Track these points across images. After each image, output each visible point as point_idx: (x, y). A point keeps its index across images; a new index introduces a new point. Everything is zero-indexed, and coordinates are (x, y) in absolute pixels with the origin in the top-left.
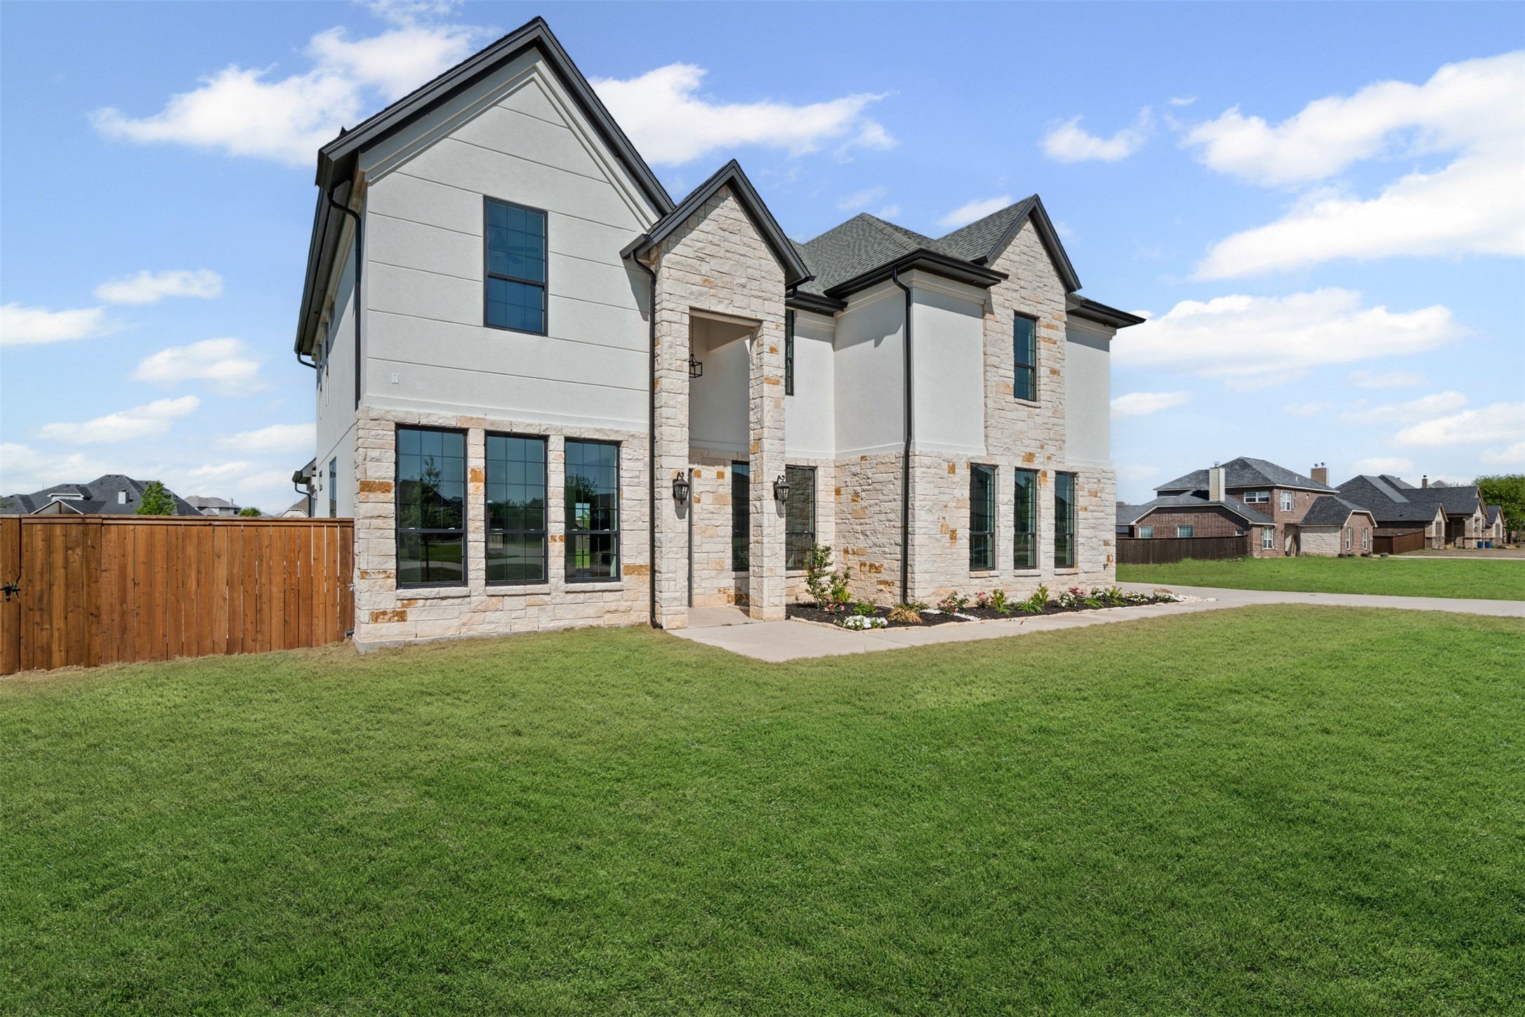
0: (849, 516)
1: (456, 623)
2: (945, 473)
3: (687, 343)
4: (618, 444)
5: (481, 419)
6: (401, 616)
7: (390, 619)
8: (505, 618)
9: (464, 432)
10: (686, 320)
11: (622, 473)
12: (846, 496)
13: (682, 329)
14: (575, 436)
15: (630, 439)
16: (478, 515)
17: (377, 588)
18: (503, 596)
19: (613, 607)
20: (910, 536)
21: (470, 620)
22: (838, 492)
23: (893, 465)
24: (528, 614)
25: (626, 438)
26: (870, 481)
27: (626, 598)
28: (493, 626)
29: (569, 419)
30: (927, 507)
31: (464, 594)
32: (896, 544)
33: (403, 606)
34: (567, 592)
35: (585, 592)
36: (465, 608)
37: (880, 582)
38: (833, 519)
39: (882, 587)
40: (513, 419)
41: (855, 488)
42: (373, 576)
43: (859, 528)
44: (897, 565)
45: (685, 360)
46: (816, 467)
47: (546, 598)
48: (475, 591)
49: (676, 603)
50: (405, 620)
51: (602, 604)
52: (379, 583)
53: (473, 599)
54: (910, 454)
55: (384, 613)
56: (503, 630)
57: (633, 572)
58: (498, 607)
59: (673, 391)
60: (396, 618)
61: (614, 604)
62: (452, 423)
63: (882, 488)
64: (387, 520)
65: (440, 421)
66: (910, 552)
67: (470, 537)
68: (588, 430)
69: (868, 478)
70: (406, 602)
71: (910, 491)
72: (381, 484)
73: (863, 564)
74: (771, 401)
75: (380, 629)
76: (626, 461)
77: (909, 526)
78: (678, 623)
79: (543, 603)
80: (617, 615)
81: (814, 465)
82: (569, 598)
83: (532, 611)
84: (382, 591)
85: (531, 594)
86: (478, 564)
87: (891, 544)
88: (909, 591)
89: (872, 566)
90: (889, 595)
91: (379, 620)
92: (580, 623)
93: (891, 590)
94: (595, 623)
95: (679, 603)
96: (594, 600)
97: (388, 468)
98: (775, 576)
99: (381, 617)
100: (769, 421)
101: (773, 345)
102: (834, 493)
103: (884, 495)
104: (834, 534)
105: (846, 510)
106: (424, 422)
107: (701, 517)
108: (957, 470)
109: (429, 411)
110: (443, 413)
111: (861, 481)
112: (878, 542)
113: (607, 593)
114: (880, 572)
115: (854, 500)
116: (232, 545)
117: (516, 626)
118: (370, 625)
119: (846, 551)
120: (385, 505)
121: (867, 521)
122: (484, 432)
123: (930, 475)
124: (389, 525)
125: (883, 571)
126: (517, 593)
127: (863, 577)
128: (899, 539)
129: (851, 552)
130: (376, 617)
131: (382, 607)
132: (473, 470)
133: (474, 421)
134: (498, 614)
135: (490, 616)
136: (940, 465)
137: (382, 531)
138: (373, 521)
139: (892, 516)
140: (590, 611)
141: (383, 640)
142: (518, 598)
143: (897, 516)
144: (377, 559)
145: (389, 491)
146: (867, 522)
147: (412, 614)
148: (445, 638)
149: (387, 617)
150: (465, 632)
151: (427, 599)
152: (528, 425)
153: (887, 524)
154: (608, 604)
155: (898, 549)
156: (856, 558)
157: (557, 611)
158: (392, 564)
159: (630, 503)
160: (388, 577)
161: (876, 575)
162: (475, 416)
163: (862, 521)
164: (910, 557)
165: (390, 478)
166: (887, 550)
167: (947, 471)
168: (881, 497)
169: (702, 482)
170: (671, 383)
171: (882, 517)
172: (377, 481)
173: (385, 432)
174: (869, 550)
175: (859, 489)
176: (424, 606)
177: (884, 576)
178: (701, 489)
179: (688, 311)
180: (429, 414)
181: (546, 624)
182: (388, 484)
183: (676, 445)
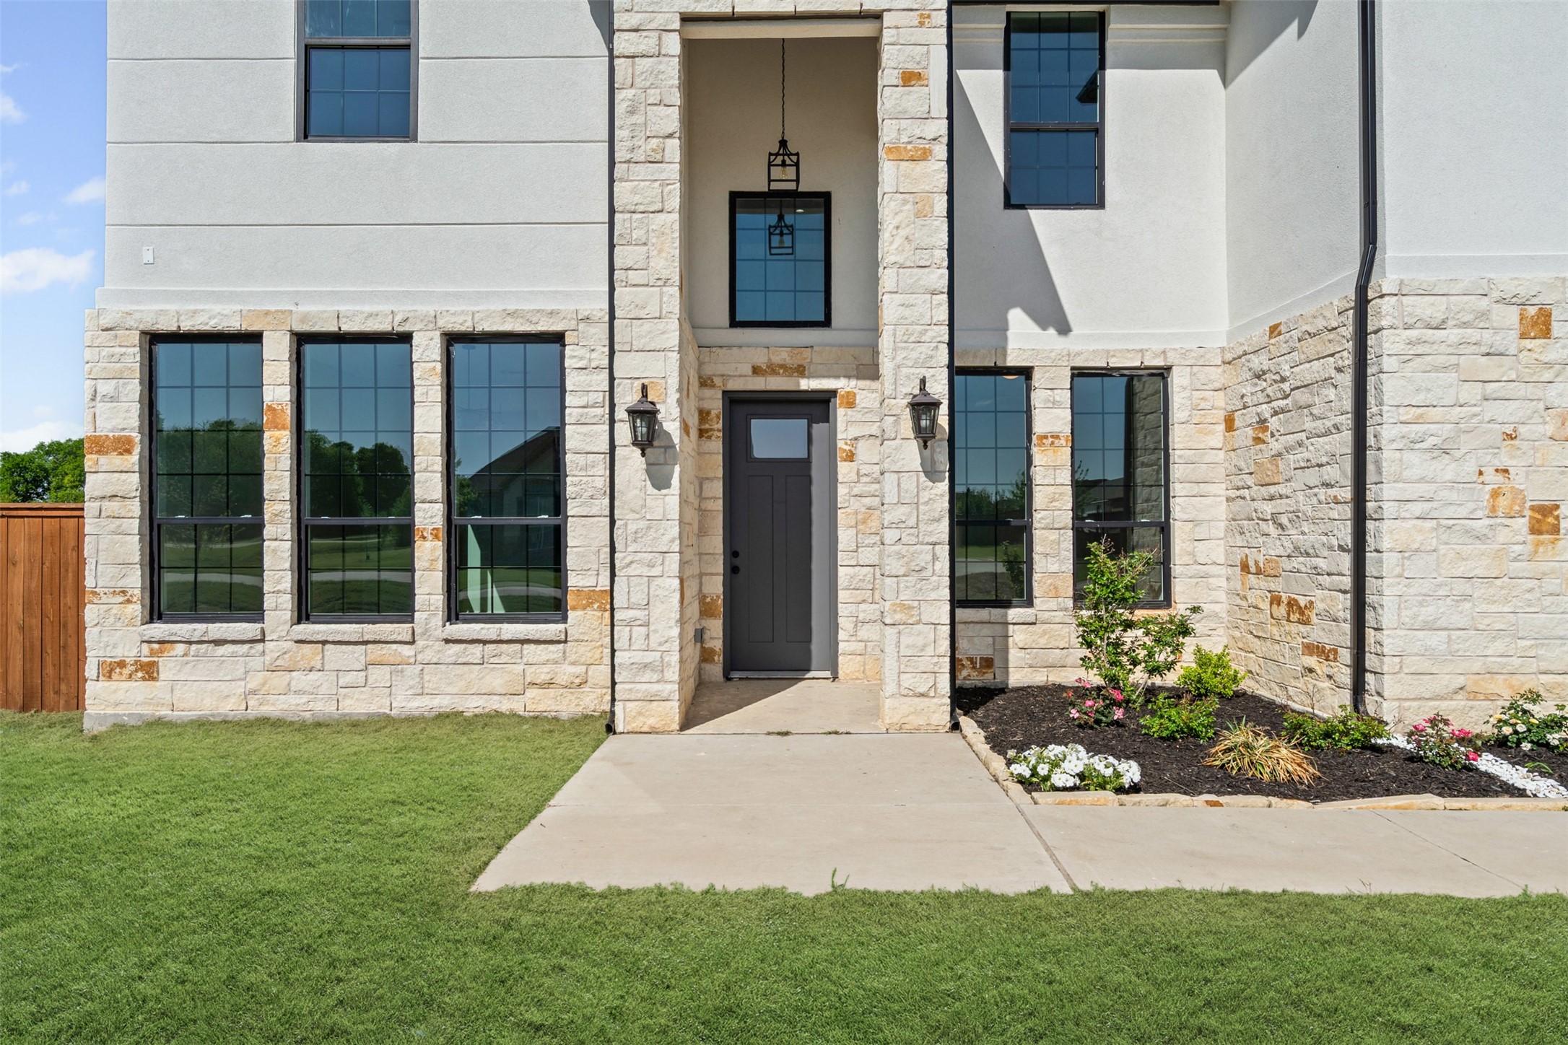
0: (1250, 481)
1: (239, 688)
2: (1510, 340)
3: (676, 98)
4: (558, 338)
5: (283, 312)
6: (149, 671)
7: (130, 676)
8: (325, 686)
9: (255, 338)
10: (673, 44)
11: (569, 400)
12: (1245, 435)
13: (662, 67)
14: (463, 329)
15: (582, 326)
16: (278, 491)
17: (111, 620)
18: (324, 643)
19: (542, 675)
20: (1370, 525)
21: (264, 684)
22: (1230, 424)
23: (1332, 336)
24: (370, 682)
25: (573, 324)
26: (1286, 386)
27: (573, 658)
28: (305, 699)
29: (457, 296)
30: (1431, 441)
31: (250, 636)
32: (1341, 548)
33: (152, 653)
34: (447, 641)
35: (485, 642)
36: (256, 663)
37: (1311, 649)
38: (1220, 489)
39: (1311, 661)
40: (342, 308)
41: (1259, 409)
42: (104, 599)
43: (1268, 508)
44: (1343, 605)
45: (670, 136)
46: (1169, 369)
47: (407, 651)
48: (273, 632)
49: (648, 676)
50: (154, 679)
51: (519, 669)
52: (114, 611)
53: (269, 645)
54: (1371, 294)
55: (122, 664)
56: (324, 708)
57: (589, 605)
58: (313, 663)
59: (641, 208)
60: (140, 674)
61: (545, 669)
62: (234, 324)
63: (1310, 401)
64: (128, 502)
65: (212, 323)
66: (1370, 569)
67: (268, 531)
68: (490, 315)
69: (1283, 380)
70: (156, 646)
71: (1371, 400)
72: (118, 440)
73: (1276, 600)
74: (905, 202)
75: (115, 691)
76: (575, 373)
77: (1369, 495)
78: (652, 722)
79: (398, 660)
80: (551, 692)
81: (1159, 362)
82: (451, 652)
83: (379, 675)
84: (119, 624)
85: (374, 642)
86: (278, 582)
87: (1331, 548)
88: (1369, 678)
89: (1292, 604)
90: (1326, 684)
91: (115, 676)
92: (472, 705)
93: (1331, 672)
94: (505, 705)
95: (655, 677)
96: (504, 659)
97: (127, 411)
98: (918, 623)
99: (118, 670)
100: (900, 250)
101: (911, 66)
102: (1222, 427)
103: (1316, 418)
104: (1222, 525)
105: (1243, 465)
106: (187, 325)
107: (856, 491)
108: (1556, 328)
109: (192, 307)
110: (217, 308)
111: (1269, 391)
112: (1306, 542)
113: (532, 646)
114: (1306, 622)
115: (1258, 440)
116: (30, 547)
117: (348, 702)
118: (100, 684)
119: (1245, 567)
120: (124, 476)
121: (1282, 489)
122: (288, 335)
123: (1443, 348)
124: (130, 510)
125: (1314, 619)
126: (346, 638)
127: (1275, 630)
128: (1345, 534)
129: (1253, 570)
130: (110, 670)
131: (119, 653)
132: (269, 407)
133: (270, 318)
134: (314, 676)
135: (300, 680)
136: (1483, 315)
137: (118, 522)
138: (106, 504)
139: (1331, 473)
140: (496, 681)
141: (120, 711)
142: (351, 647)
143: (1343, 473)
144: (112, 570)
145: (129, 452)
146: (1283, 492)
147: (168, 667)
148: (219, 715)
149: (126, 672)
150: (258, 708)
151: (190, 643)
152: (370, 315)
153: (1322, 493)
154: (533, 668)
155: (1346, 561)
156: (1262, 582)
157: (426, 678)
158: (134, 578)
159: (581, 459)
160: (129, 601)
161: (1302, 628)
162: (273, 308)
163: (1272, 489)
164: (1371, 584)
165: (132, 429)
166: (1321, 563)
167: (1514, 334)
168: (1309, 425)
169: (859, 417)
170: (634, 191)
171: (1312, 477)
172: (111, 435)
173: (123, 350)
174: (1287, 564)
175: (1265, 410)
176: (185, 655)
177: (1318, 633)
178: (854, 432)
179: (677, 25)
180: (195, 312)
181: (406, 702)
182: (129, 441)
183: (647, 326)
